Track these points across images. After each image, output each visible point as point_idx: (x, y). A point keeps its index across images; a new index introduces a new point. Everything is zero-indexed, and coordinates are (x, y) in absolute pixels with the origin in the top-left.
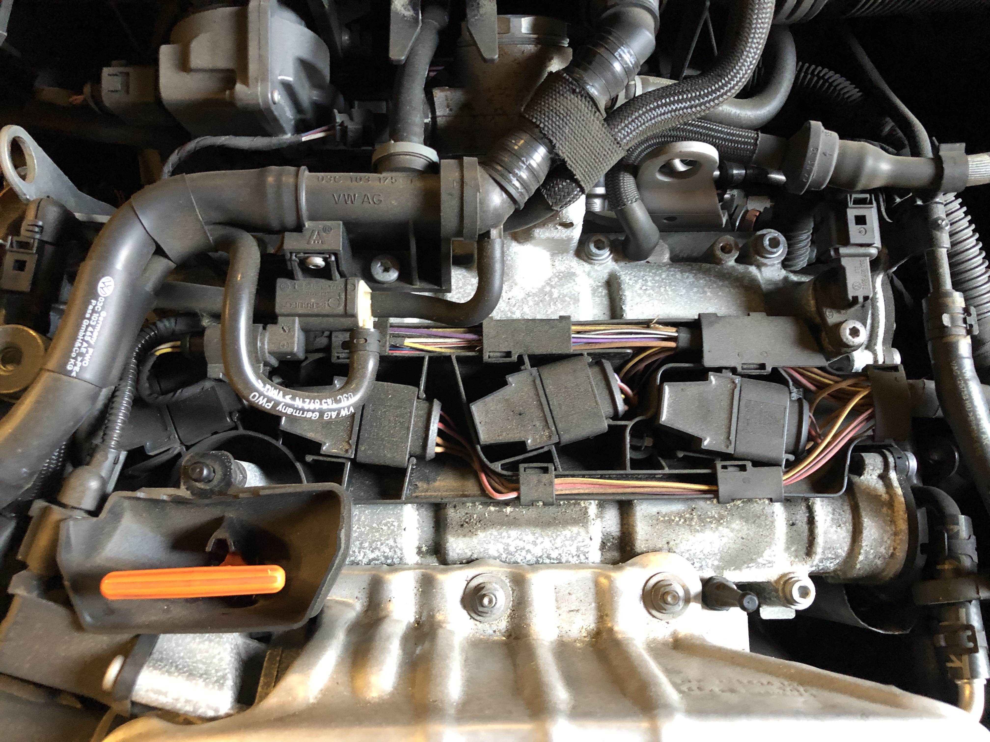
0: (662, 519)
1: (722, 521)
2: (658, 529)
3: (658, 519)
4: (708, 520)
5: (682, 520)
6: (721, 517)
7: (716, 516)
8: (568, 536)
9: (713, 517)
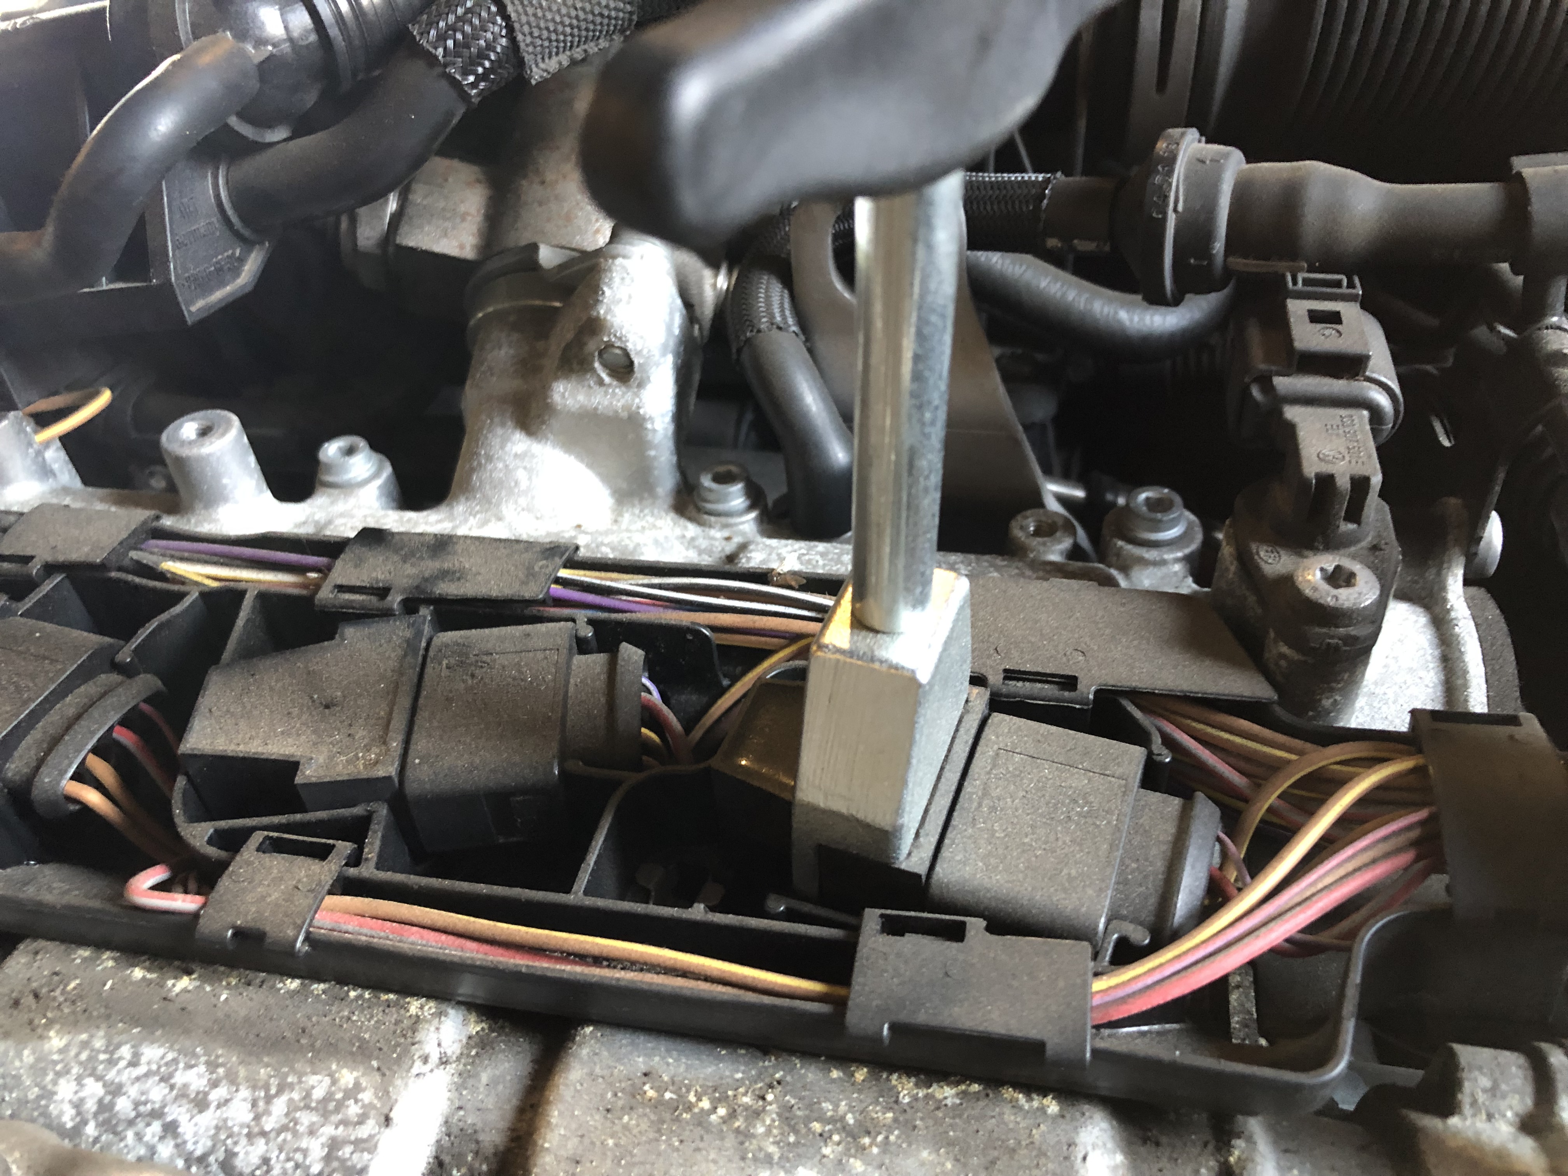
0: (651, 1093)
1: (866, 1141)
2: (626, 1127)
3: (635, 1092)
4: (817, 1126)
5: (722, 1111)
6: (867, 1128)
7: (850, 1119)
8: (318, 1094)
9: (838, 1121)
